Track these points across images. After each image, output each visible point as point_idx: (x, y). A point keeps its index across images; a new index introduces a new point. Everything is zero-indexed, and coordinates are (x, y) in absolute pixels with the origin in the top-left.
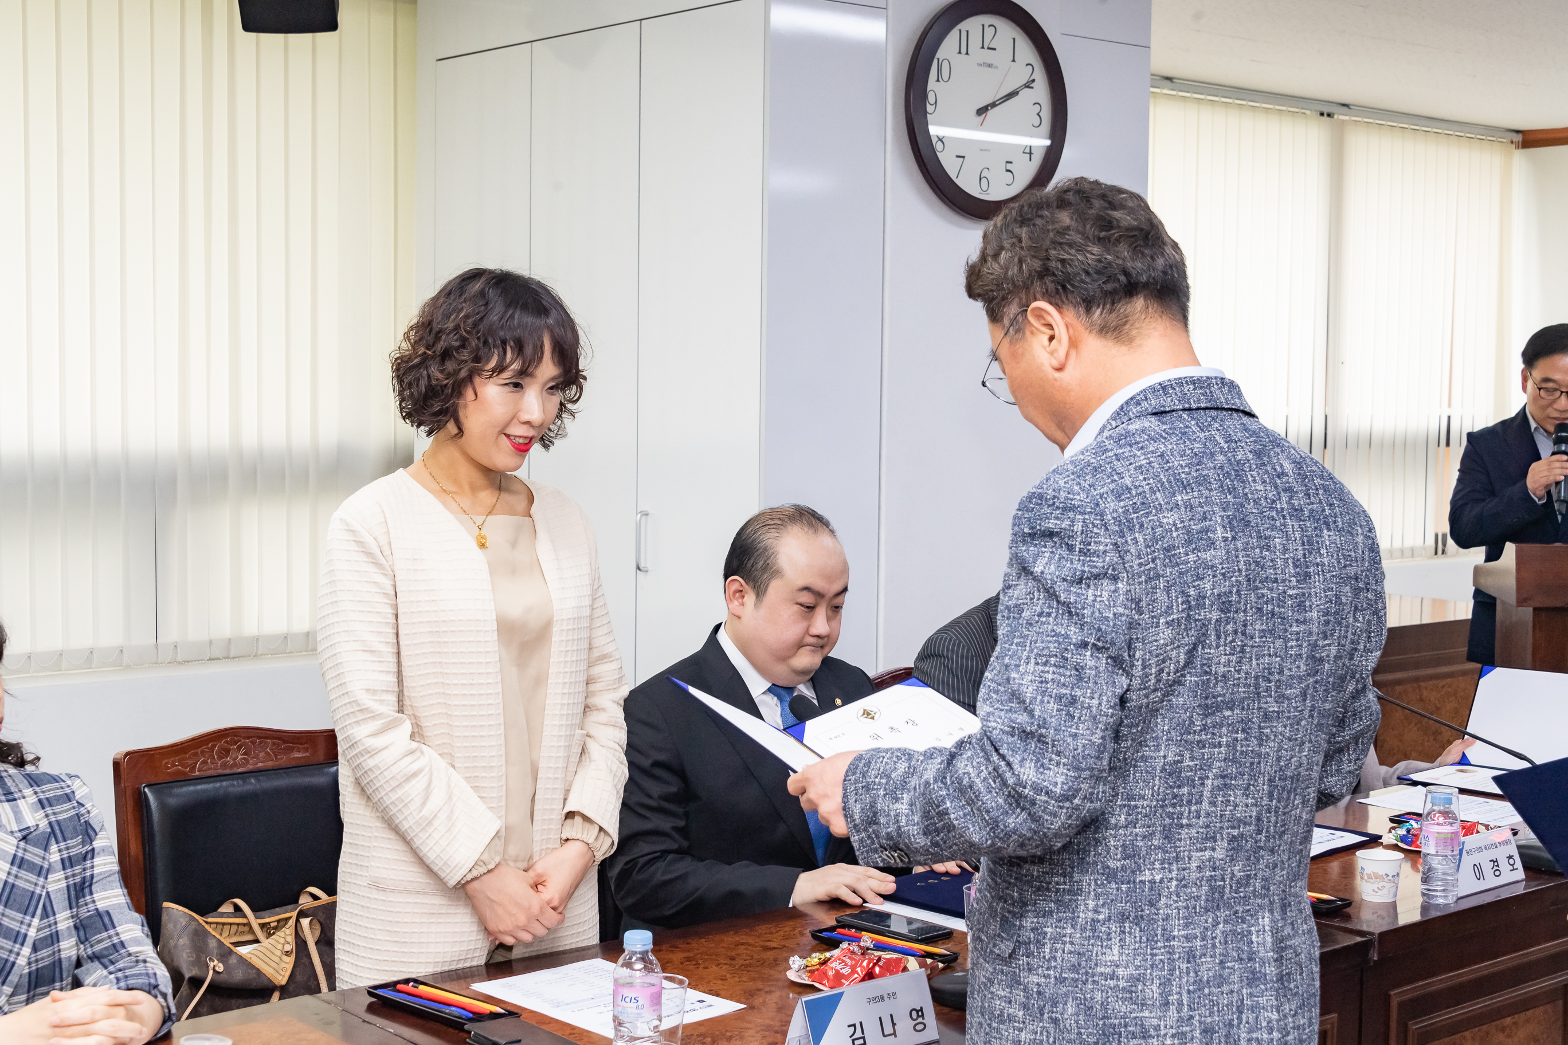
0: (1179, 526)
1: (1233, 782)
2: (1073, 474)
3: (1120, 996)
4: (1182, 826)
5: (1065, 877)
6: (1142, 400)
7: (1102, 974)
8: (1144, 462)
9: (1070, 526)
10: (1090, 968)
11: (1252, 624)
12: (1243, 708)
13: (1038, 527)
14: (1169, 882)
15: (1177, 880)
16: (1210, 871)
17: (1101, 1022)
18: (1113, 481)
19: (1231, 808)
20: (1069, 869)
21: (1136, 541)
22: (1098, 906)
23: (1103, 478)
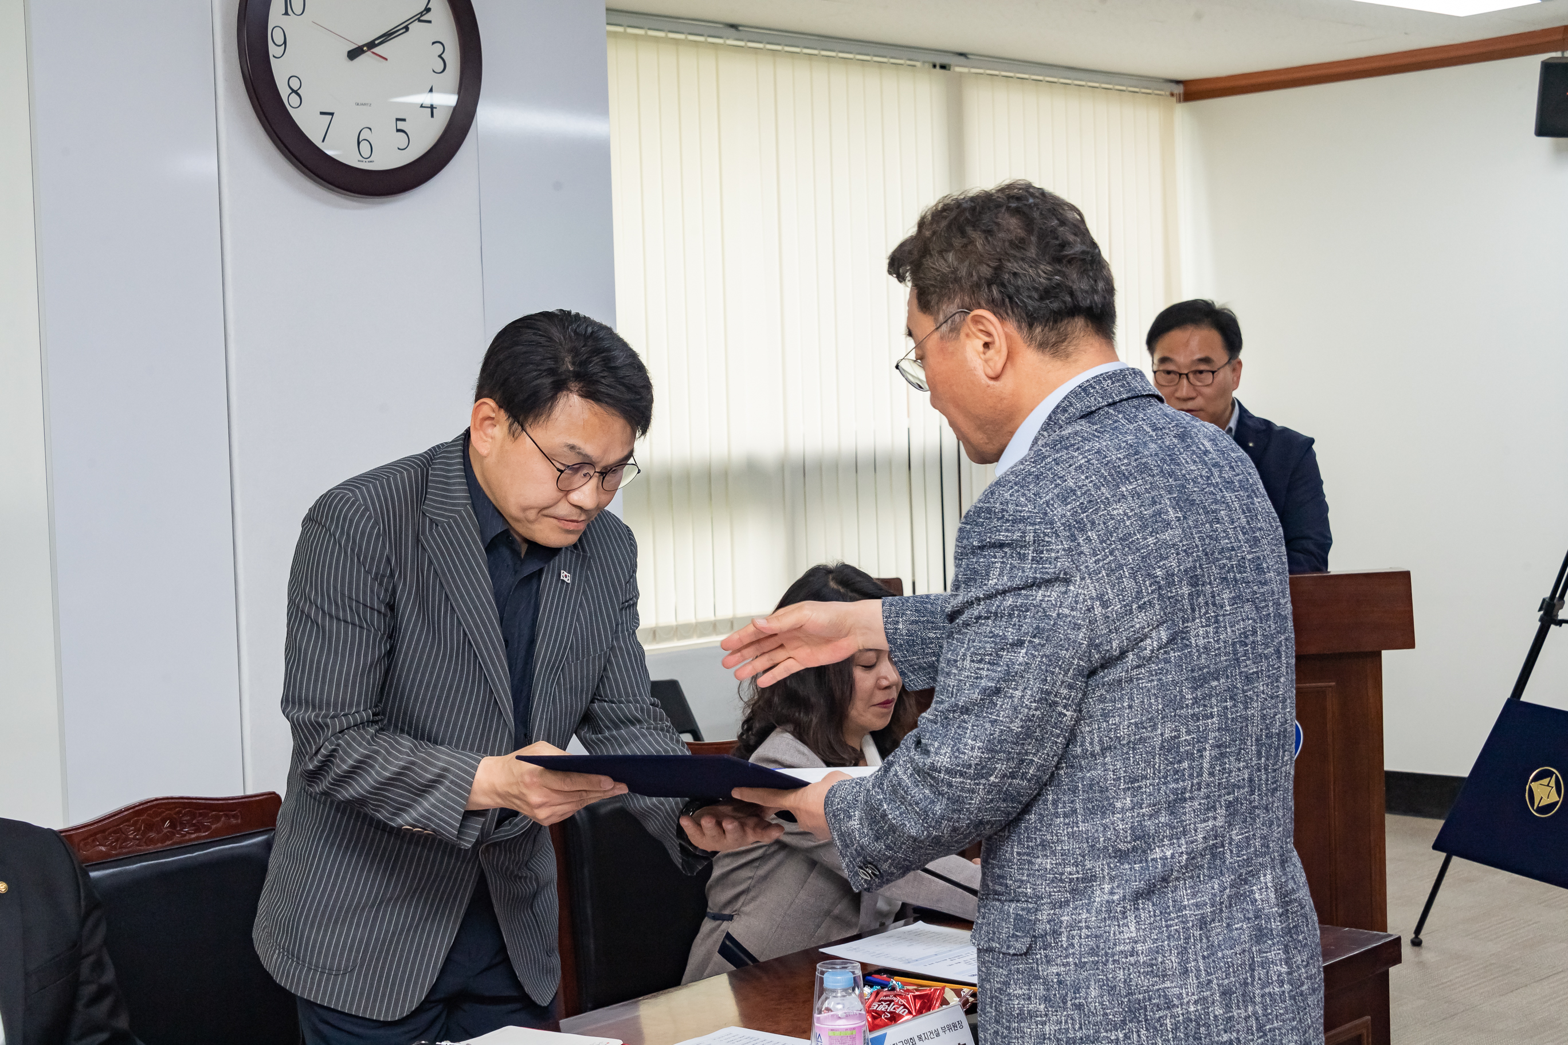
0: (1130, 514)
1: (1227, 750)
2: (1016, 484)
3: (1142, 970)
4: (1185, 800)
5: (1077, 866)
6: (1068, 406)
7: (1121, 952)
8: (1083, 461)
9: (1021, 536)
10: (1109, 948)
11: (1218, 595)
12: (1227, 677)
13: (988, 540)
14: (1179, 856)
15: (1186, 853)
16: (1213, 840)
17: (1126, 1000)
18: (1057, 486)
19: (1227, 775)
20: (1080, 858)
21: (1089, 540)
22: (1113, 888)
23: (1046, 484)
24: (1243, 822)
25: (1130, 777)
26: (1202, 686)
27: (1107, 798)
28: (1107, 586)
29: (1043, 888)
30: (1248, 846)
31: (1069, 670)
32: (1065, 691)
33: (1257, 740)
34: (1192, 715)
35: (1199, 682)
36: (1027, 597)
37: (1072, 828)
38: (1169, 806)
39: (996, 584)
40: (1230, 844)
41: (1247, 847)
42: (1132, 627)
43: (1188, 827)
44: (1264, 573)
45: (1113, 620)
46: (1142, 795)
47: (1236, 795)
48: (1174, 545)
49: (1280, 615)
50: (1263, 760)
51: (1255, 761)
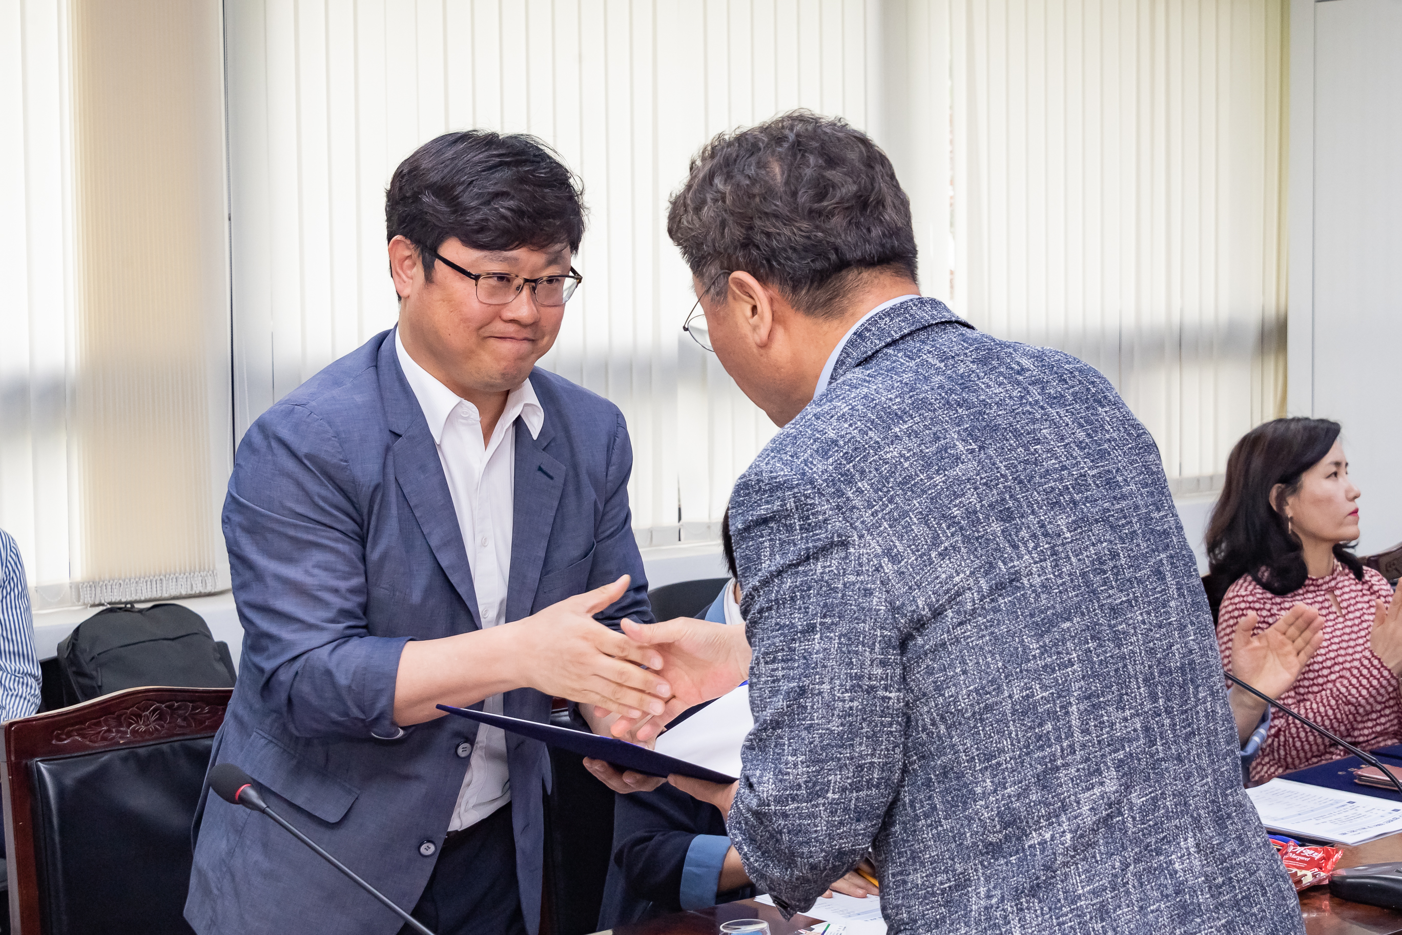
0: (908, 455)
2: (772, 452)
5: (947, 873)
8: (847, 408)
9: (781, 506)
11: (1050, 523)
12: (1083, 614)
13: (750, 518)
14: (1062, 836)
15: (1071, 831)
16: (1106, 810)
18: (816, 441)
19: (1108, 729)
20: (950, 862)
21: (860, 491)
22: (989, 890)
23: (804, 442)
24: (1144, 781)
25: (985, 755)
26: (1048, 631)
27: (966, 785)
28: (893, 538)
29: (917, 909)
30: (1157, 808)
31: (874, 644)
32: (880, 671)
33: (1145, 680)
34: (1043, 667)
35: (1043, 628)
36: (805, 573)
37: (936, 828)
38: (1039, 780)
39: (770, 566)
40: (1131, 809)
41: (1154, 810)
42: (937, 578)
43: (1067, 800)
44: (1120, 487)
45: (910, 575)
46: (1003, 773)
47: (1128, 750)
48: (969, 480)
49: (1152, 530)
50: (1161, 702)
51: (1148, 706)
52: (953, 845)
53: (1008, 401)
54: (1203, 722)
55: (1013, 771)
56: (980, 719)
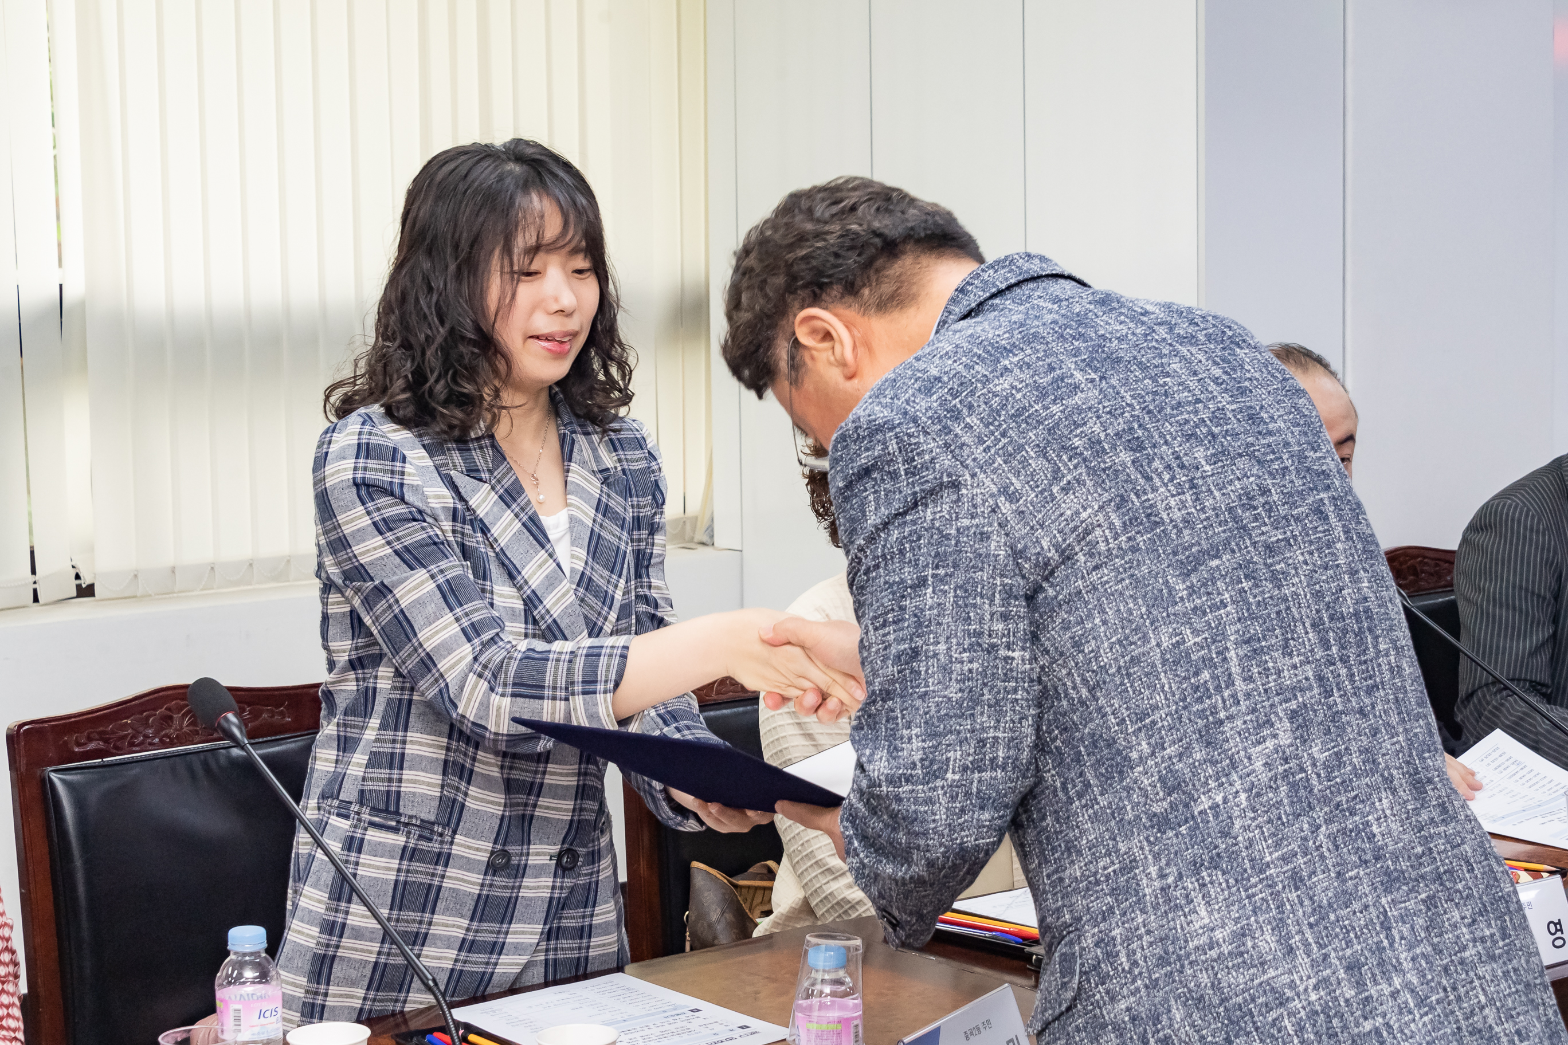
0: (1021, 386)
1: (1263, 643)
3: (1230, 964)
4: (1221, 722)
7: (1197, 948)
9: (883, 450)
10: (1180, 949)
11: (1186, 455)
12: (1233, 551)
13: (849, 468)
14: (1236, 797)
15: (1245, 791)
16: (1282, 765)
17: (1222, 1009)
18: (916, 380)
20: (1111, 843)
21: (969, 427)
22: (1161, 869)
24: (1325, 735)
25: (1136, 714)
26: (1195, 569)
27: (1119, 752)
29: (1080, 905)
30: (1341, 765)
31: (993, 595)
32: (1001, 626)
34: (1192, 610)
36: (914, 522)
37: (1092, 807)
38: (1201, 736)
41: (1339, 766)
42: (1062, 515)
43: (1236, 756)
44: (1265, 423)
45: (1031, 514)
46: (1160, 732)
47: (1301, 700)
48: (1090, 408)
49: (1308, 469)
50: (1334, 649)
51: (1319, 653)
52: (1113, 823)
53: (1130, 337)
54: (1387, 676)
55: (1171, 729)
56: (1127, 674)
